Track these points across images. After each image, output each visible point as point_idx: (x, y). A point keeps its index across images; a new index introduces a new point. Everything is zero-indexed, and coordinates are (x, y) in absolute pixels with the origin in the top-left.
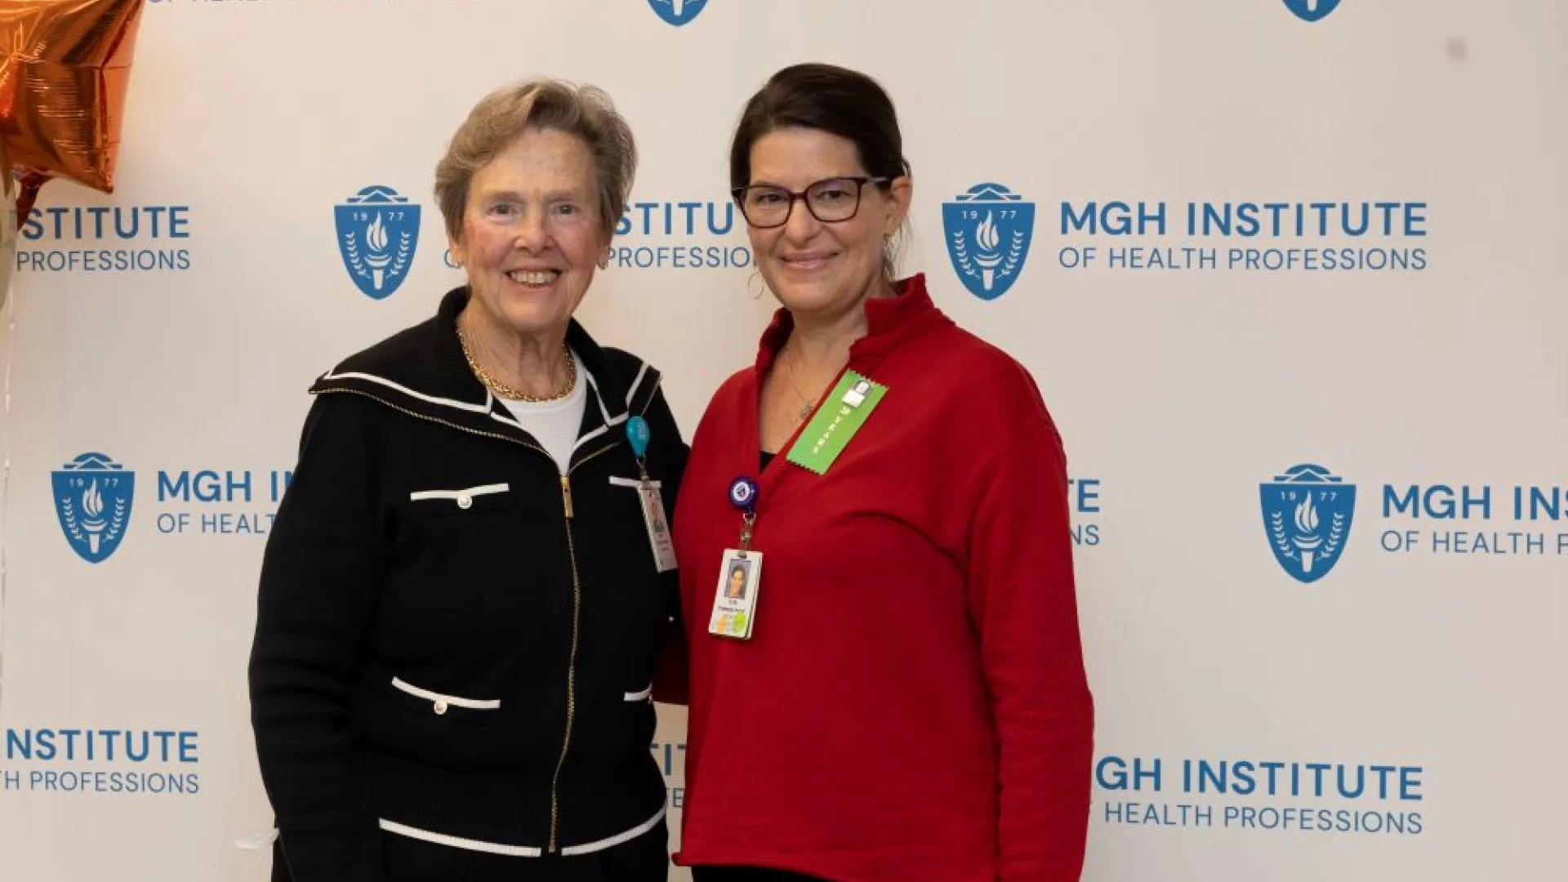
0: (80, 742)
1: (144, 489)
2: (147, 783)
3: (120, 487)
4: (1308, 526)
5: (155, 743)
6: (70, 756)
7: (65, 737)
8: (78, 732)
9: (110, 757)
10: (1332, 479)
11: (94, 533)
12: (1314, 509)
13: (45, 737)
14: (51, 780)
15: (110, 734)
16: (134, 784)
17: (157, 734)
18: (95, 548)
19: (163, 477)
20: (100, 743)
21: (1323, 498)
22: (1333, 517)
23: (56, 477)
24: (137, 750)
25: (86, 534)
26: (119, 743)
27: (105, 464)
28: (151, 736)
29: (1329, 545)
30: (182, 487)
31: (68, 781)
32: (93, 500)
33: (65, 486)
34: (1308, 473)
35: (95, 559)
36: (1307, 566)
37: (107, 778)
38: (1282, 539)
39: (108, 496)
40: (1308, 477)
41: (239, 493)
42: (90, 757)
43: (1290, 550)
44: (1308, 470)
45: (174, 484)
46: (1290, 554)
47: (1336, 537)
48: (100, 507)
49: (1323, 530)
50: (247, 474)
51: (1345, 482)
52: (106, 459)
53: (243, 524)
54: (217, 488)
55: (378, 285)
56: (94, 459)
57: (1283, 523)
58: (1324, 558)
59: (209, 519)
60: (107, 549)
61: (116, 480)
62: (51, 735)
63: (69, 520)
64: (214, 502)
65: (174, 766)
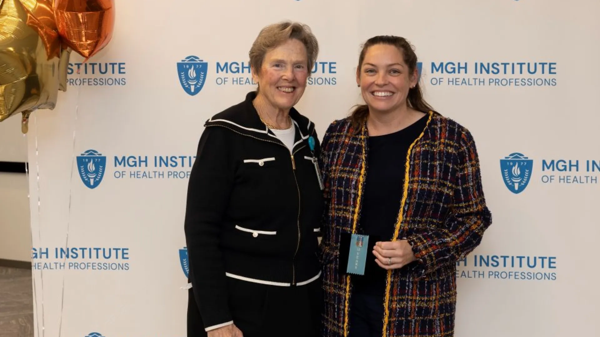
0: (87, 252)
1: (109, 163)
2: (110, 266)
3: (101, 162)
4: (517, 175)
5: (113, 252)
6: (83, 257)
7: (81, 250)
8: (86, 249)
9: (97, 257)
10: (525, 158)
11: (92, 178)
12: (519, 168)
13: (74, 251)
14: (76, 266)
15: (97, 249)
16: (106, 267)
17: (114, 249)
18: (92, 184)
19: (116, 158)
20: (94, 252)
21: (522, 165)
22: (525, 171)
23: (78, 158)
24: (107, 255)
25: (89, 178)
26: (101, 252)
27: (96, 154)
28: (112, 250)
29: (524, 181)
30: (123, 162)
31: (83, 266)
32: (91, 167)
33: (81, 162)
34: (517, 156)
35: (92, 187)
36: (516, 188)
37: (96, 265)
38: (508, 179)
39: (97, 165)
40: (516, 157)
41: (143, 164)
42: (90, 257)
43: (511, 182)
44: (516, 155)
45: (120, 161)
46: (510, 184)
47: (526, 178)
48: (94, 169)
49: (522, 175)
50: (146, 157)
51: (529, 159)
52: (96, 152)
53: (145, 175)
54: (135, 162)
55: (193, 90)
56: (91, 152)
57: (508, 173)
58: (522, 185)
59: (133, 173)
60: (96, 184)
61: (99, 159)
62: (76, 250)
63: (83, 174)
64: (134, 167)
65: (120, 261)
